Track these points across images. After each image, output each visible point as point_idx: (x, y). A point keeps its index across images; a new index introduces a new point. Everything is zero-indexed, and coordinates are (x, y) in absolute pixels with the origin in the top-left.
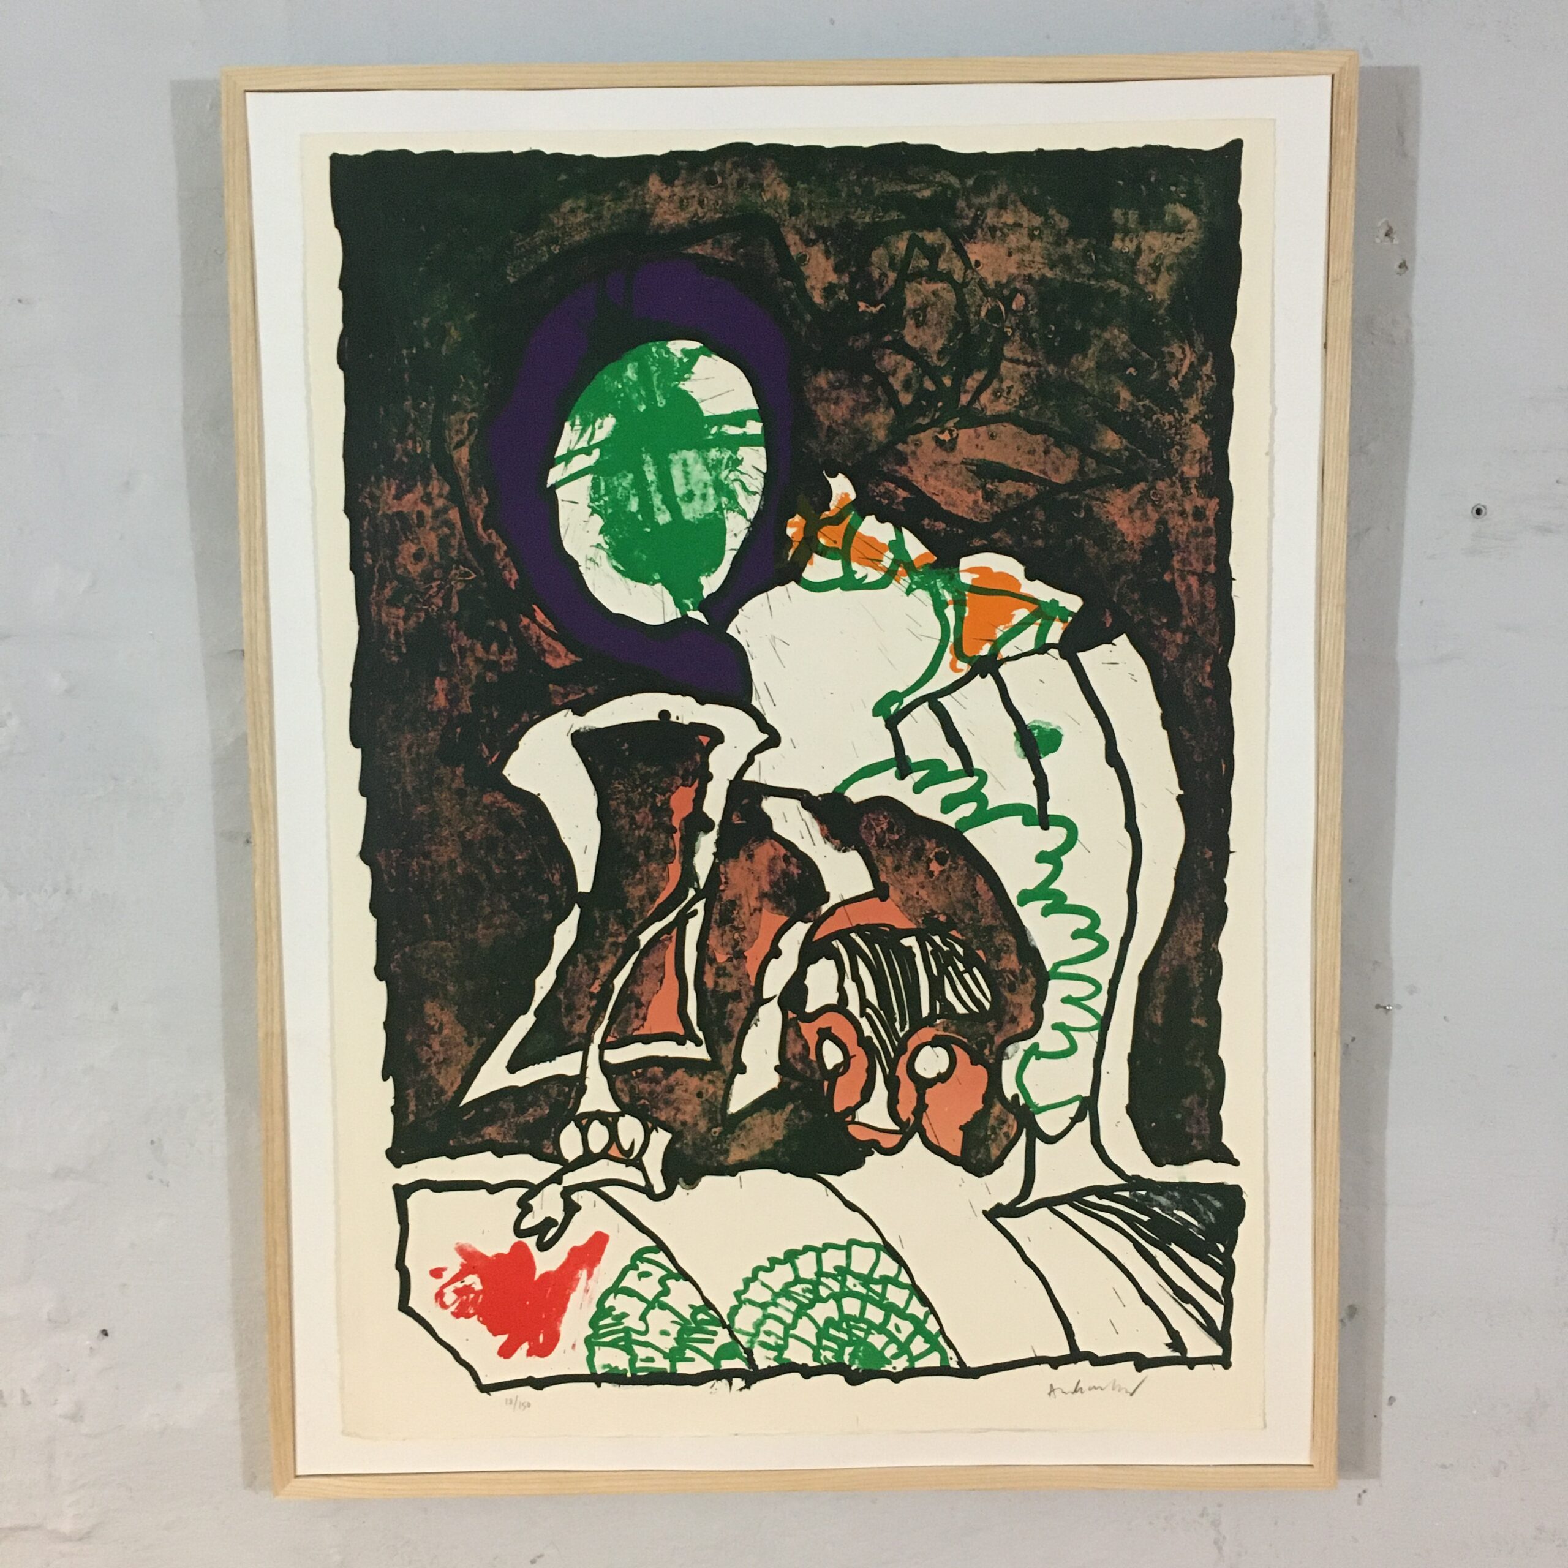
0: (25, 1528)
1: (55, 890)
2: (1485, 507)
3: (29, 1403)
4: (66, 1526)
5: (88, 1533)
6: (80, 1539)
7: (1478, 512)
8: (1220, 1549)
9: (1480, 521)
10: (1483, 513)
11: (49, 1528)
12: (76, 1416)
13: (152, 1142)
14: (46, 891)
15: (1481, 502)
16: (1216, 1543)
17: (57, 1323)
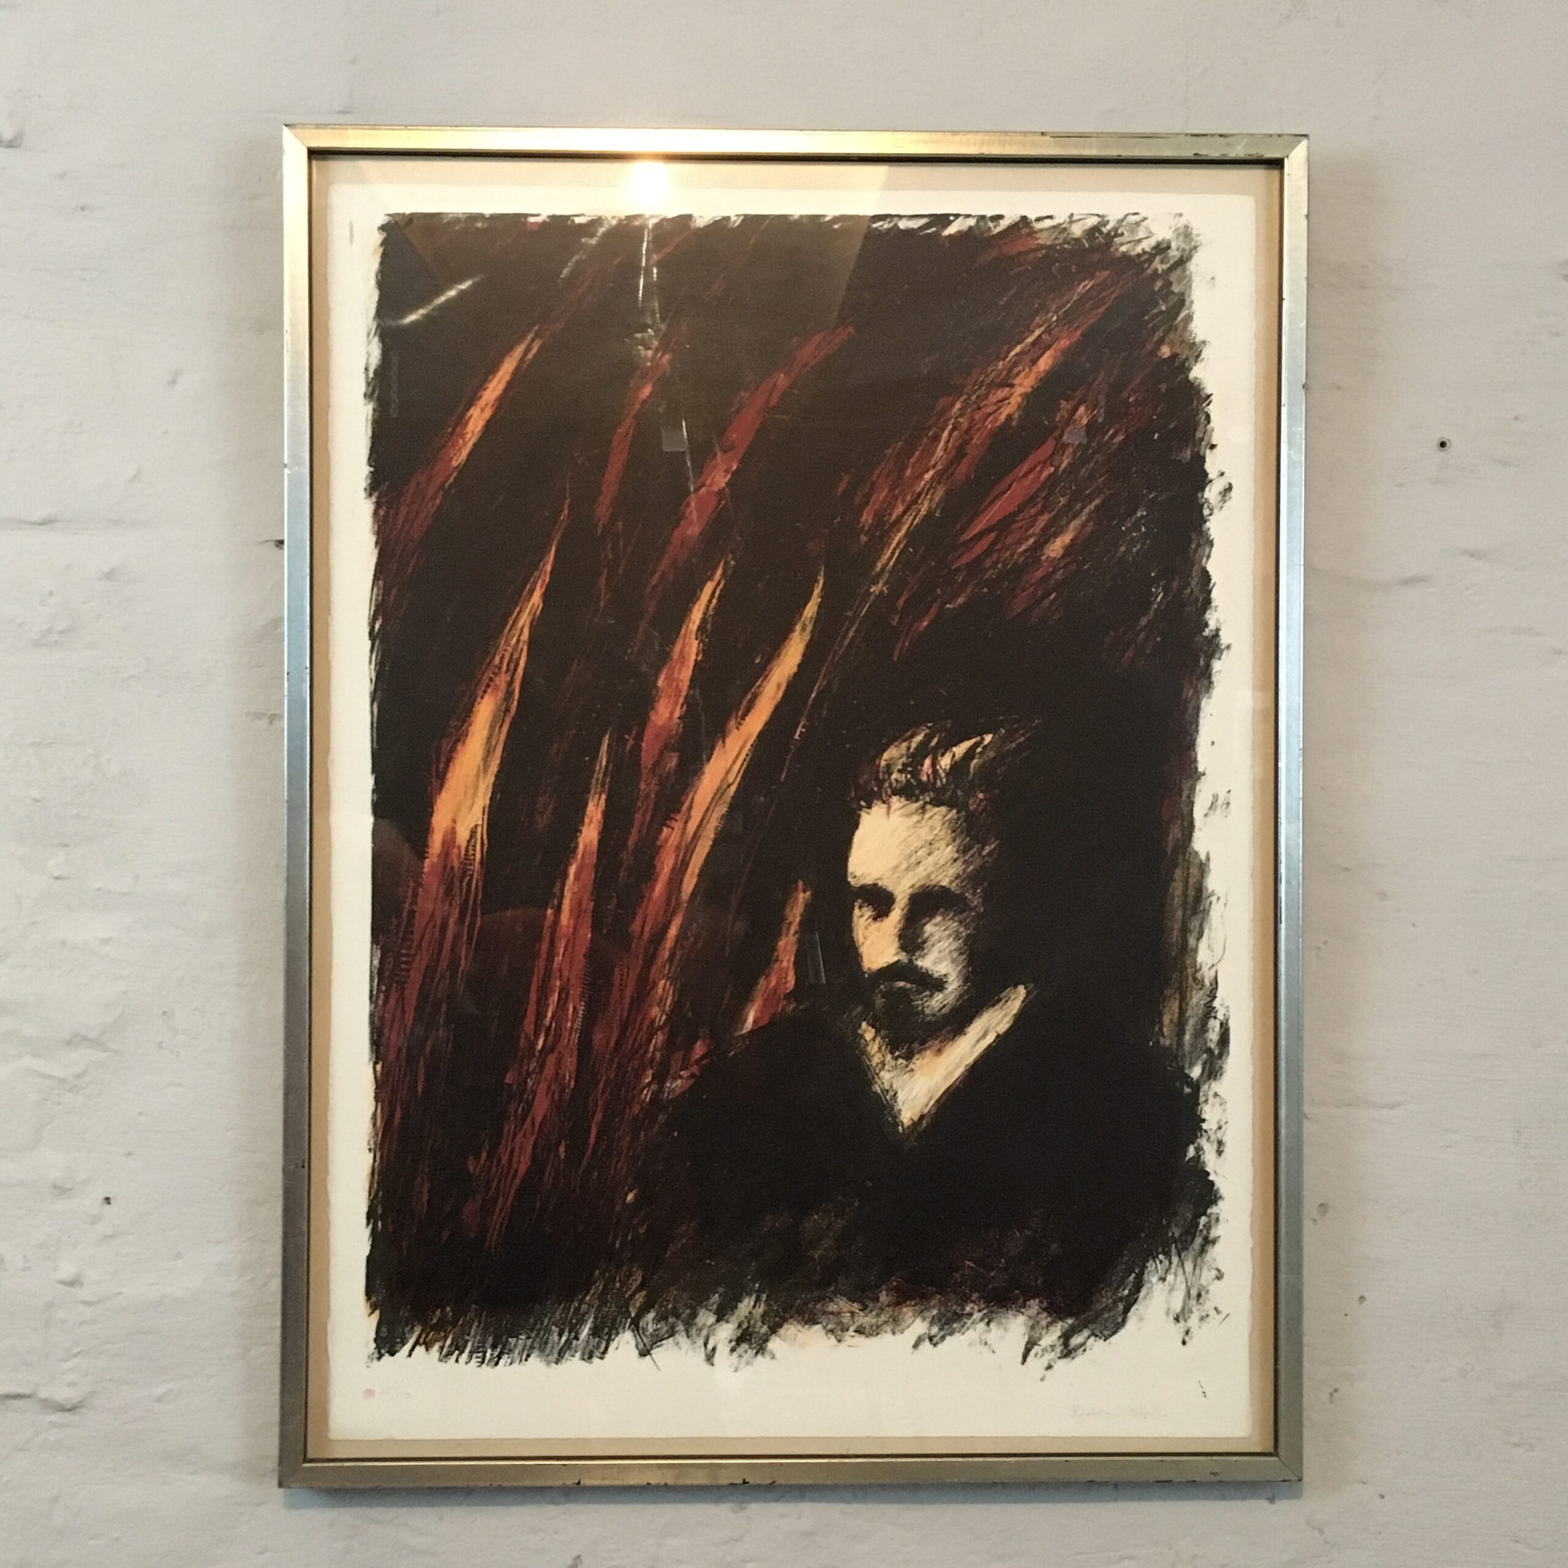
0: (17, 1396)
1: (85, 764)
2: (1449, 440)
3: (30, 1268)
4: (62, 1394)
5: (80, 1402)
6: (69, 1410)
7: (1443, 444)
9: (1442, 454)
10: (1448, 444)
11: (42, 1394)
12: (75, 1282)
13: (164, 1013)
14: (75, 765)
15: (1446, 436)
17: (61, 1190)
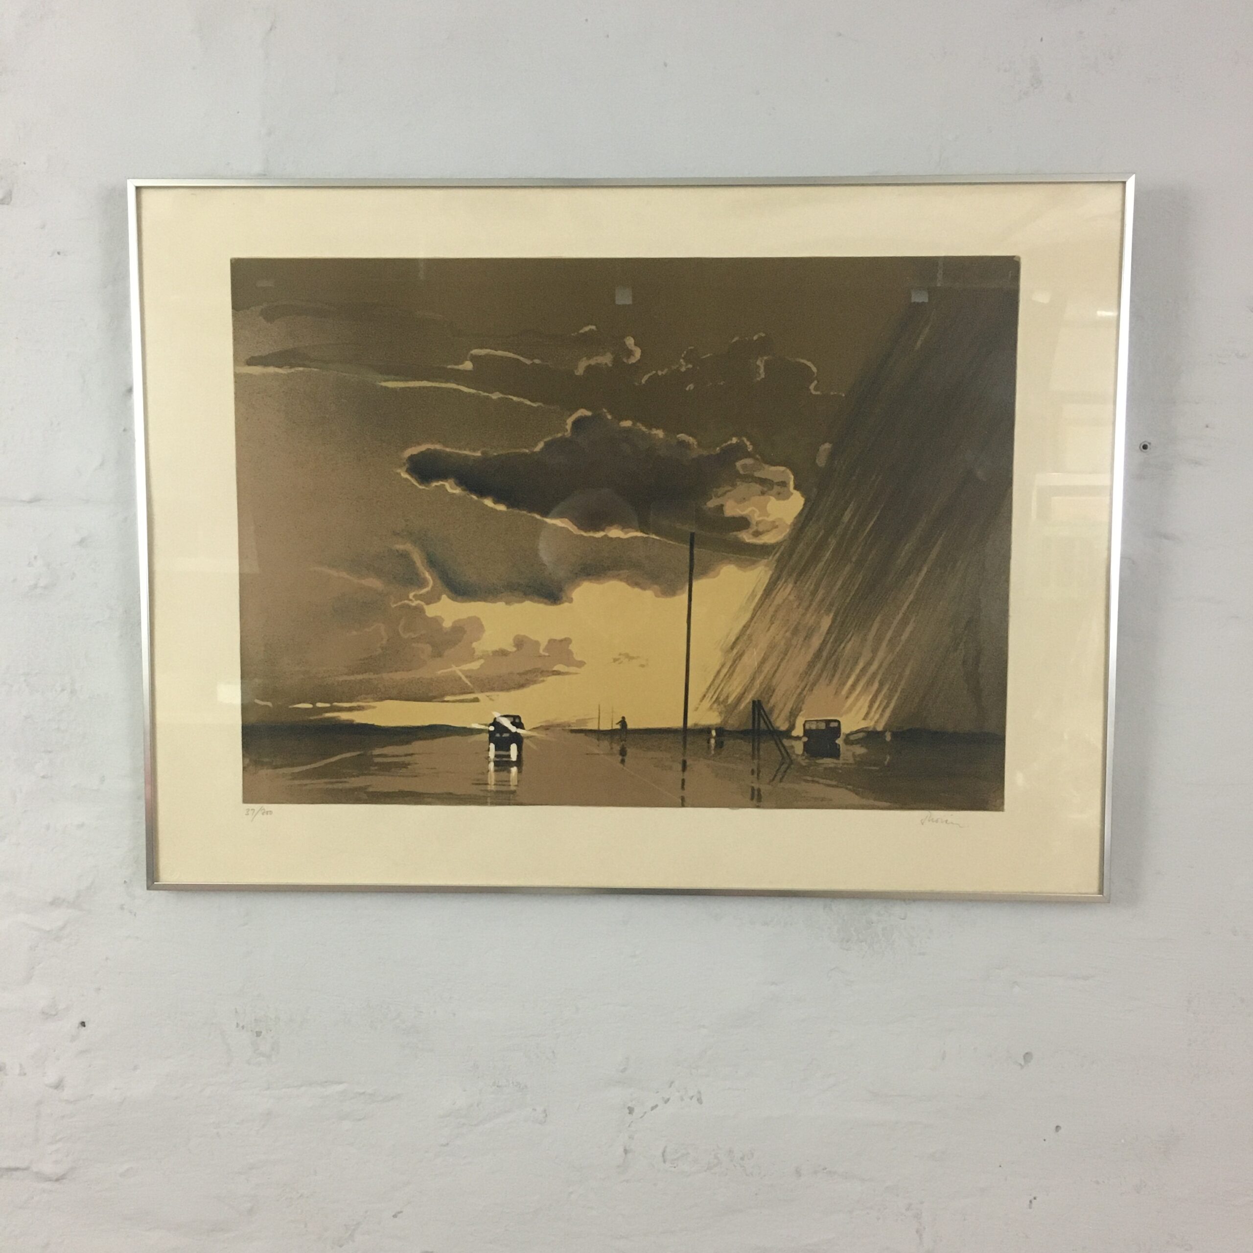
0: (17, 1169)
1: (63, 690)
2: (1150, 443)
3: (25, 1074)
4: (48, 1168)
5: (64, 1175)
6: (57, 1180)
7: (1144, 446)
8: (921, 1236)
9: (1144, 454)
10: (1149, 447)
11: (35, 1169)
12: (58, 1086)
13: (125, 882)
14: (56, 691)
15: (1147, 439)
16: (917, 1232)
17: (48, 1015)
